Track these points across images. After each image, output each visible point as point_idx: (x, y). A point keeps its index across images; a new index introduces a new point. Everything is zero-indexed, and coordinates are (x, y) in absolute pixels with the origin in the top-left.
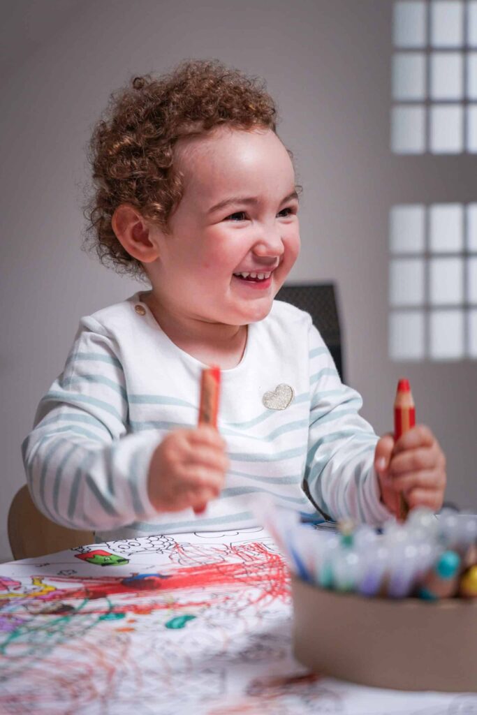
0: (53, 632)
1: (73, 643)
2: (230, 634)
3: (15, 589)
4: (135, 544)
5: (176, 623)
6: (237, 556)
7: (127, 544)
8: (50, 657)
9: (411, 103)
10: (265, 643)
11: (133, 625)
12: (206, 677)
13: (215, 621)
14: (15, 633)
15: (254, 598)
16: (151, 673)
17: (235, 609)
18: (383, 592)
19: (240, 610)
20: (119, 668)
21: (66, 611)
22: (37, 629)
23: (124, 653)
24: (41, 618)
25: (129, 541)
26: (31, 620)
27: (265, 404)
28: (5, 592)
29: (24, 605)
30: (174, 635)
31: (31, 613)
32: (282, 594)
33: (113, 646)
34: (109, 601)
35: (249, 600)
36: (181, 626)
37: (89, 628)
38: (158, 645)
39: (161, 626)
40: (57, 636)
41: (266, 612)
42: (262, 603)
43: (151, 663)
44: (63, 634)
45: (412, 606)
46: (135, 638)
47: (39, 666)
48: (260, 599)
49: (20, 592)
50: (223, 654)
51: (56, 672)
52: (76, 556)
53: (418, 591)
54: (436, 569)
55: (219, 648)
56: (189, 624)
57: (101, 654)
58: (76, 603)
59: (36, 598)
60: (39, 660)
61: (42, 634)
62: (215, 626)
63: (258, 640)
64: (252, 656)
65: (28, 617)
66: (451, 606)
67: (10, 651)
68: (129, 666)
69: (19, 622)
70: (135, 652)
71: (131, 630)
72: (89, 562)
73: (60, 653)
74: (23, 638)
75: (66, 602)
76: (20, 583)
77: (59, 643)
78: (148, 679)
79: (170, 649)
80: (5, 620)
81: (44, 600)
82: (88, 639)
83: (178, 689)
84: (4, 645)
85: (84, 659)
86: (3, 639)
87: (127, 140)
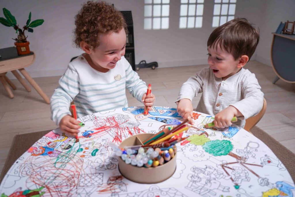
0: (67, 157)
1: (71, 162)
2: (105, 158)
3: (58, 138)
4: (86, 118)
5: (94, 153)
6: (108, 122)
7: (84, 118)
8: (65, 168)
10: (113, 162)
11: (84, 154)
12: (99, 176)
13: (102, 152)
14: (58, 158)
15: (111, 142)
16: (87, 175)
17: (107, 146)
22: (63, 156)
23: (82, 166)
24: (64, 151)
25: (85, 117)
26: (62, 152)
27: (115, 79)
29: (60, 145)
30: (93, 158)
31: (62, 149)
32: (117, 140)
33: (80, 164)
34: (79, 143)
37: (75, 155)
38: (90, 163)
39: (90, 155)
43: (87, 171)
44: (69, 158)
46: (85, 160)
47: (63, 172)
48: (113, 142)
49: (60, 139)
50: (103, 166)
51: (67, 175)
55: (103, 163)
56: (97, 153)
57: (77, 167)
60: (63, 169)
61: (64, 158)
62: (102, 154)
63: (111, 160)
64: (109, 167)
65: (61, 151)
66: (151, 168)
67: (58, 165)
68: (83, 173)
69: (59, 153)
70: (85, 166)
71: (84, 156)
73: (68, 167)
74: (59, 160)
76: (60, 135)
77: (68, 162)
78: (87, 178)
79: (92, 164)
80: (56, 152)
82: (75, 160)
83: (93, 182)
84: (55, 163)
85: (73, 169)
86: (55, 161)
87: (85, 28)
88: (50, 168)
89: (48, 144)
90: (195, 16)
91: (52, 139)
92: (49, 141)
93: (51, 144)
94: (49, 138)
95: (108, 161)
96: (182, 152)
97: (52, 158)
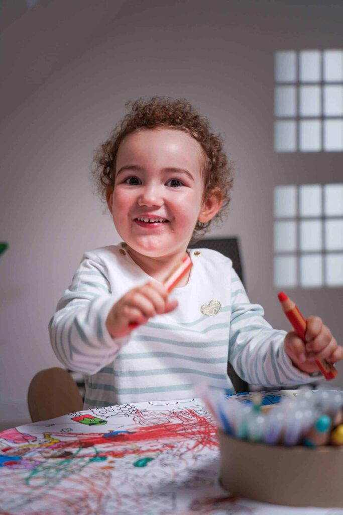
0: (61, 470)
1: (73, 476)
2: (177, 470)
3: (33, 442)
4: (111, 410)
5: (141, 463)
6: (177, 418)
7: (105, 410)
8: (58, 486)
9: (287, 119)
10: (200, 476)
11: (112, 465)
12: (164, 499)
13: (166, 462)
14: (35, 471)
15: (191, 446)
16: (126, 496)
17: (179, 453)
18: (281, 442)
19: (182, 454)
20: (105, 493)
21: (67, 455)
22: (49, 468)
23: (108, 483)
24: (51, 461)
25: (106, 408)
26: (45, 462)
28: (27, 443)
29: (40, 452)
30: (140, 471)
31: (45, 457)
32: (209, 444)
33: (100, 479)
34: (95, 449)
35: (187, 448)
36: (144, 465)
37: (83, 467)
38: (130, 478)
39: (131, 465)
40: (63, 472)
41: (199, 456)
42: (196, 449)
43: (126, 489)
44: (67, 471)
45: (300, 451)
46: (114, 473)
47: (52, 492)
48: (195, 447)
49: (36, 443)
50: (173, 483)
51: (63, 496)
52: (72, 419)
53: (304, 441)
54: (315, 427)
55: (170, 479)
56: (149, 464)
57: (92, 484)
58: (74, 450)
59: (47, 447)
60: (52, 488)
61: (53, 471)
62: (166, 465)
63: (195, 474)
64: (192, 484)
65: (43, 460)
66: (325, 451)
67: (33, 483)
68: (111, 492)
69: (37, 463)
70: (115, 482)
71: (112, 468)
72: (81, 423)
73: (65, 484)
74: (41, 474)
75: (67, 450)
76: (36, 438)
77: (64, 477)
78: (124, 500)
79: (138, 480)
80: (28, 462)
81: (53, 449)
82: (83, 474)
83: (145, 507)
84: (28, 479)
85: (81, 487)
86: (27, 475)
88: (11, 486)
89: (4, 450)
91: (15, 443)
92: (5, 446)
93: (11, 451)
94: (5, 442)
95: (184, 476)
97: (16, 471)
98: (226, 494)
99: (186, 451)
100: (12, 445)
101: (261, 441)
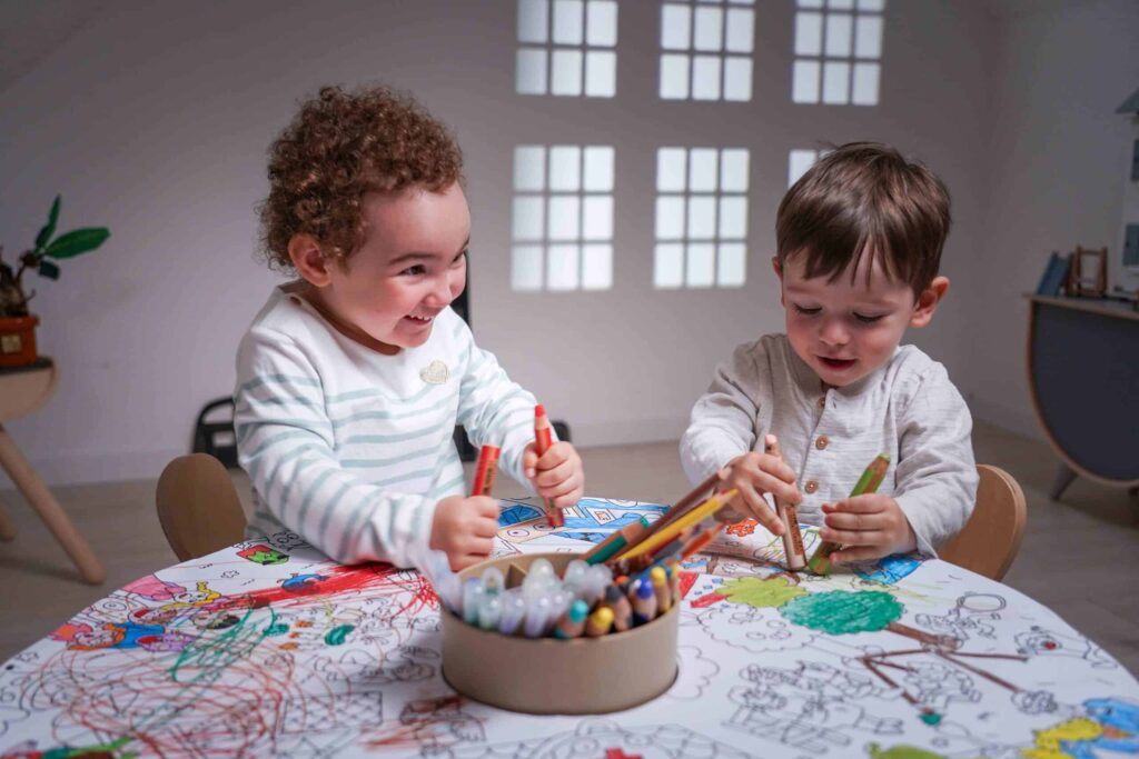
0: (222, 651)
1: (240, 664)
2: (385, 649)
3: (180, 597)
5: (335, 637)
8: (218, 682)
10: (416, 660)
11: (295, 640)
12: (365, 702)
13: (370, 633)
14: (184, 653)
15: (405, 604)
16: (314, 699)
17: (389, 616)
18: (520, 632)
19: (393, 618)
20: (285, 695)
21: (233, 620)
22: (206, 647)
23: (289, 675)
24: (208, 634)
26: (199, 637)
28: (172, 601)
29: (191, 618)
30: (334, 652)
31: (198, 628)
32: (431, 599)
33: (279, 668)
34: (272, 610)
35: (401, 606)
36: (340, 641)
37: (255, 645)
38: (321, 664)
39: (321, 641)
40: (225, 655)
41: (416, 620)
42: (412, 609)
43: (314, 687)
44: (231, 654)
45: (548, 643)
46: (299, 657)
47: (209, 694)
48: (411, 604)
49: (186, 600)
50: (379, 672)
51: (227, 701)
52: (238, 554)
53: (552, 631)
54: (570, 614)
55: (376, 665)
56: (348, 637)
57: (267, 677)
58: (239, 613)
59: (202, 608)
60: (209, 687)
61: (211, 653)
62: (371, 639)
63: (409, 656)
64: (404, 675)
65: (196, 633)
66: (579, 643)
67: (182, 676)
68: (295, 692)
69: (187, 639)
70: (299, 673)
71: (295, 646)
72: (251, 560)
73: (229, 678)
74: (193, 660)
75: (231, 613)
76: (185, 590)
77: (227, 665)
78: (312, 707)
79: (330, 668)
80: (173, 637)
81: (210, 611)
82: (255, 659)
83: (339, 717)
84: (174, 669)
85: (252, 684)
86: (173, 662)
87: (313, 177)
88: (150, 684)
89: (138, 615)
90: (717, 241)
91: (154, 600)
92: (140, 607)
93: (149, 616)
94: (139, 599)
95: (395, 657)
96: (701, 626)
97: (157, 655)
98: (450, 693)
99: (400, 612)
100: (150, 604)
101: (495, 629)
